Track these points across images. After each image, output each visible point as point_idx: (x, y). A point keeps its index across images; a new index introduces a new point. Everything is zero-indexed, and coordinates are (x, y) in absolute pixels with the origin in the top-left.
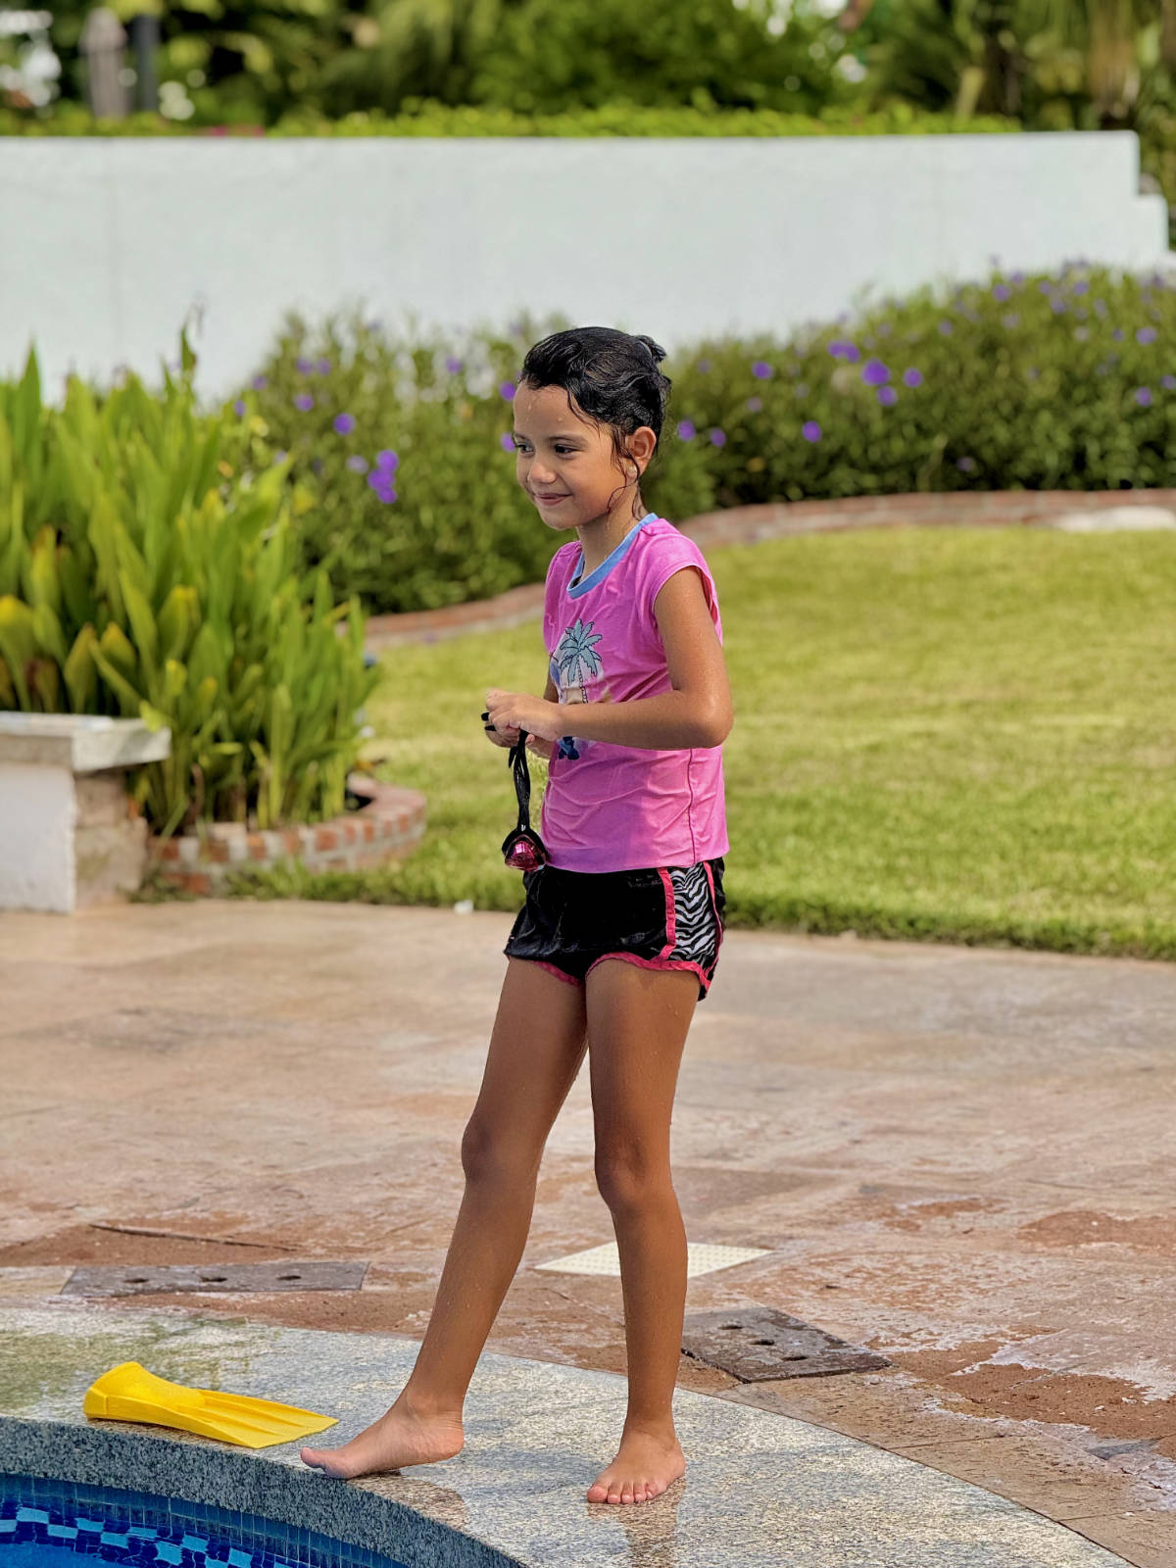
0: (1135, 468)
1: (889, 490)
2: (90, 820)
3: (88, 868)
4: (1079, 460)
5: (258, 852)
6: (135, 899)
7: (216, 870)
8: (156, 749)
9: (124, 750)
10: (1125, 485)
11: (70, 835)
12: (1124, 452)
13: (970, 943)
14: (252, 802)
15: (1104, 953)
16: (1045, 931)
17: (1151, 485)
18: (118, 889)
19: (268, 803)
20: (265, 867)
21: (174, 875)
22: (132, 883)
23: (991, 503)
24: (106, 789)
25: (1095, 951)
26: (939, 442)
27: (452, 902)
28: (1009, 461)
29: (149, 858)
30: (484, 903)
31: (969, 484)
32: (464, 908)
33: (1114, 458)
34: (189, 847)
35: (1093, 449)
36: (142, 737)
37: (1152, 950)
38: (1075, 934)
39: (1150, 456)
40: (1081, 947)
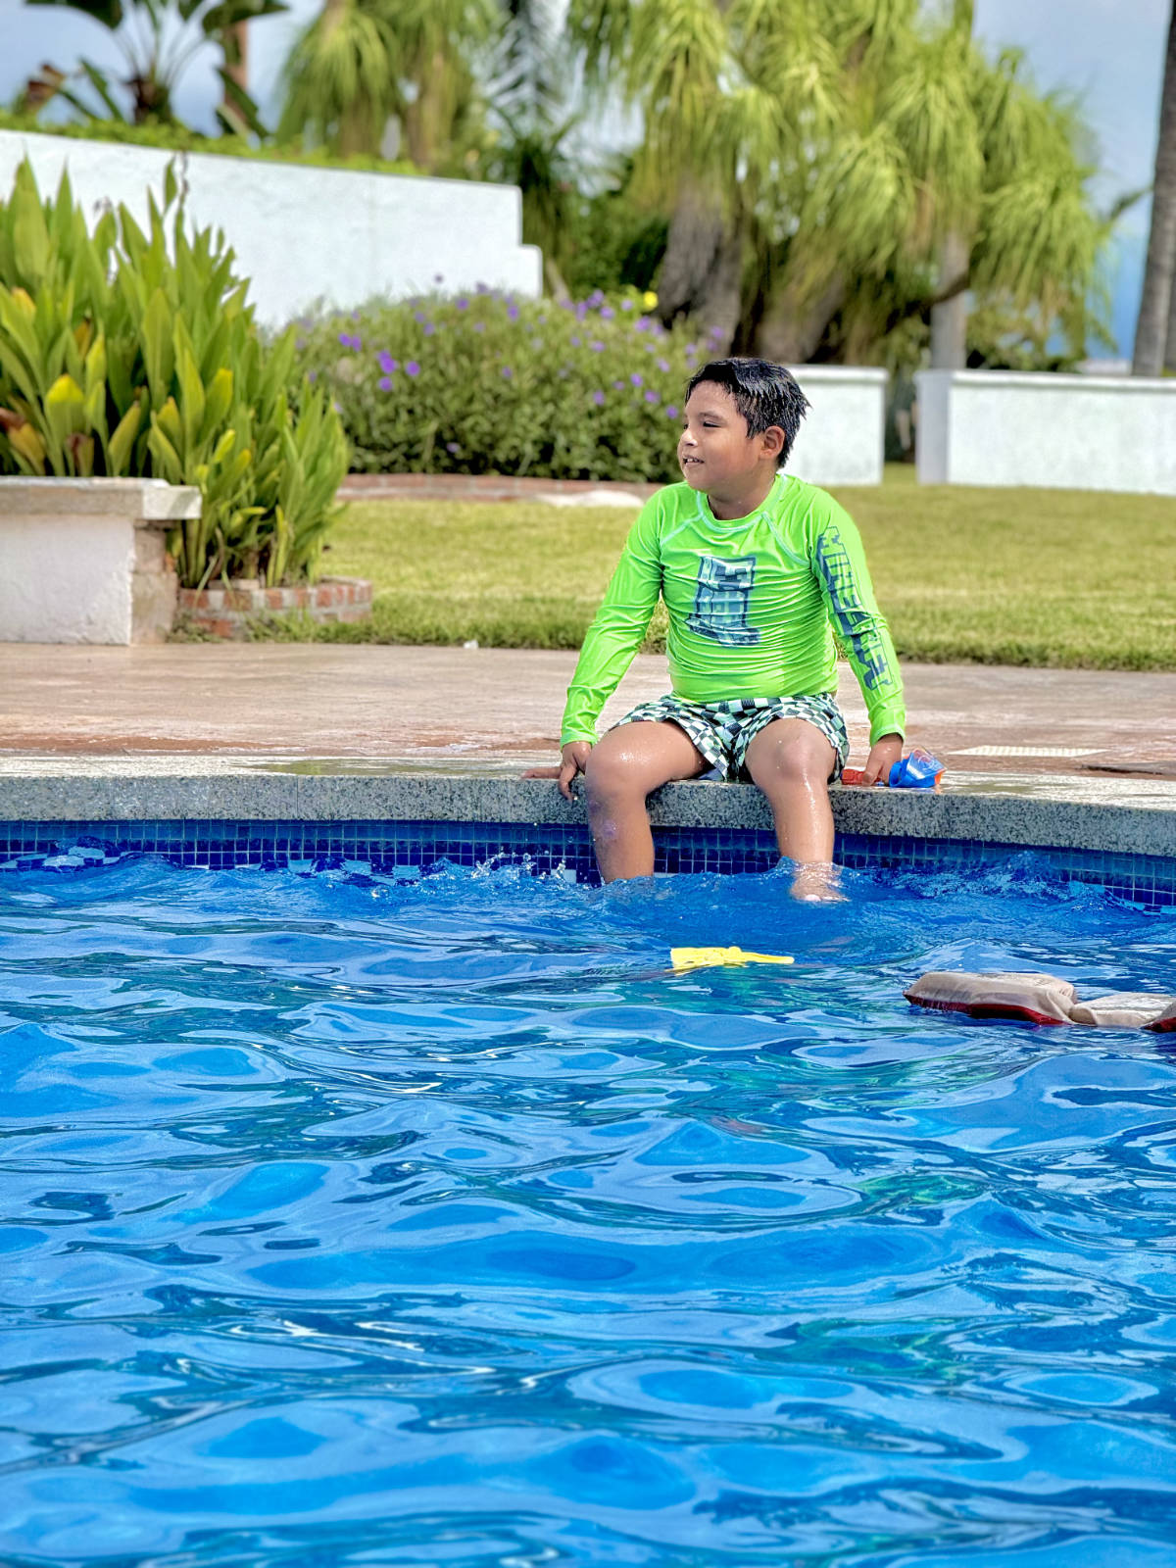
0: (593, 461)
1: (388, 469)
2: (144, 568)
3: (141, 608)
4: (547, 451)
5: (275, 603)
6: (168, 639)
7: (238, 617)
8: (193, 512)
9: (174, 508)
10: (584, 475)
11: (129, 578)
12: (585, 446)
13: (938, 661)
14: (263, 563)
15: (1057, 666)
16: (1003, 649)
17: (605, 478)
18: (158, 628)
19: (275, 565)
20: (280, 616)
21: (202, 620)
22: (168, 626)
23: (474, 484)
24: (155, 542)
25: (1049, 664)
26: (430, 428)
27: (460, 641)
28: (492, 447)
29: (179, 606)
30: (490, 640)
31: (454, 467)
32: (471, 645)
33: (575, 451)
34: (216, 597)
35: (561, 441)
36: (186, 499)
37: (1098, 663)
38: (1030, 650)
39: (604, 450)
40: (1036, 661)
